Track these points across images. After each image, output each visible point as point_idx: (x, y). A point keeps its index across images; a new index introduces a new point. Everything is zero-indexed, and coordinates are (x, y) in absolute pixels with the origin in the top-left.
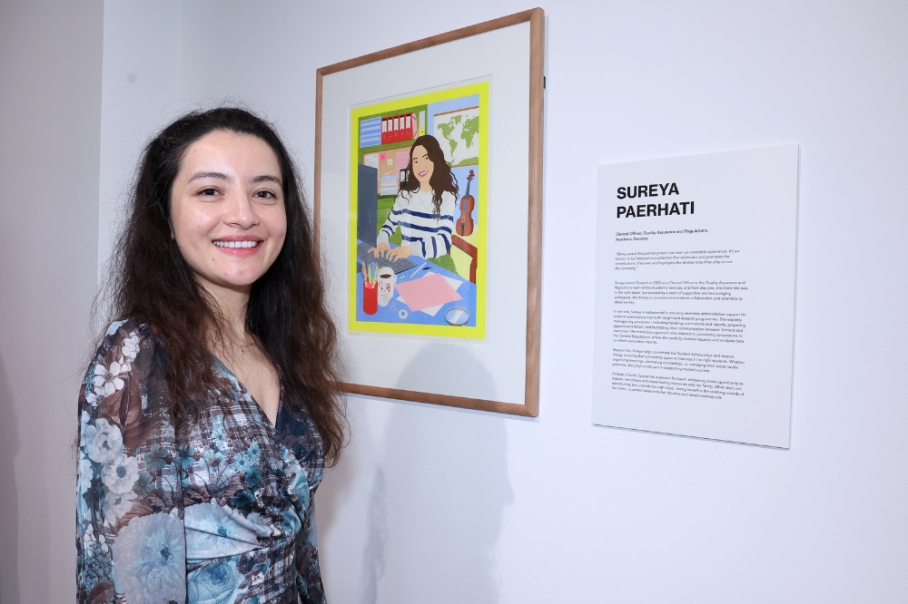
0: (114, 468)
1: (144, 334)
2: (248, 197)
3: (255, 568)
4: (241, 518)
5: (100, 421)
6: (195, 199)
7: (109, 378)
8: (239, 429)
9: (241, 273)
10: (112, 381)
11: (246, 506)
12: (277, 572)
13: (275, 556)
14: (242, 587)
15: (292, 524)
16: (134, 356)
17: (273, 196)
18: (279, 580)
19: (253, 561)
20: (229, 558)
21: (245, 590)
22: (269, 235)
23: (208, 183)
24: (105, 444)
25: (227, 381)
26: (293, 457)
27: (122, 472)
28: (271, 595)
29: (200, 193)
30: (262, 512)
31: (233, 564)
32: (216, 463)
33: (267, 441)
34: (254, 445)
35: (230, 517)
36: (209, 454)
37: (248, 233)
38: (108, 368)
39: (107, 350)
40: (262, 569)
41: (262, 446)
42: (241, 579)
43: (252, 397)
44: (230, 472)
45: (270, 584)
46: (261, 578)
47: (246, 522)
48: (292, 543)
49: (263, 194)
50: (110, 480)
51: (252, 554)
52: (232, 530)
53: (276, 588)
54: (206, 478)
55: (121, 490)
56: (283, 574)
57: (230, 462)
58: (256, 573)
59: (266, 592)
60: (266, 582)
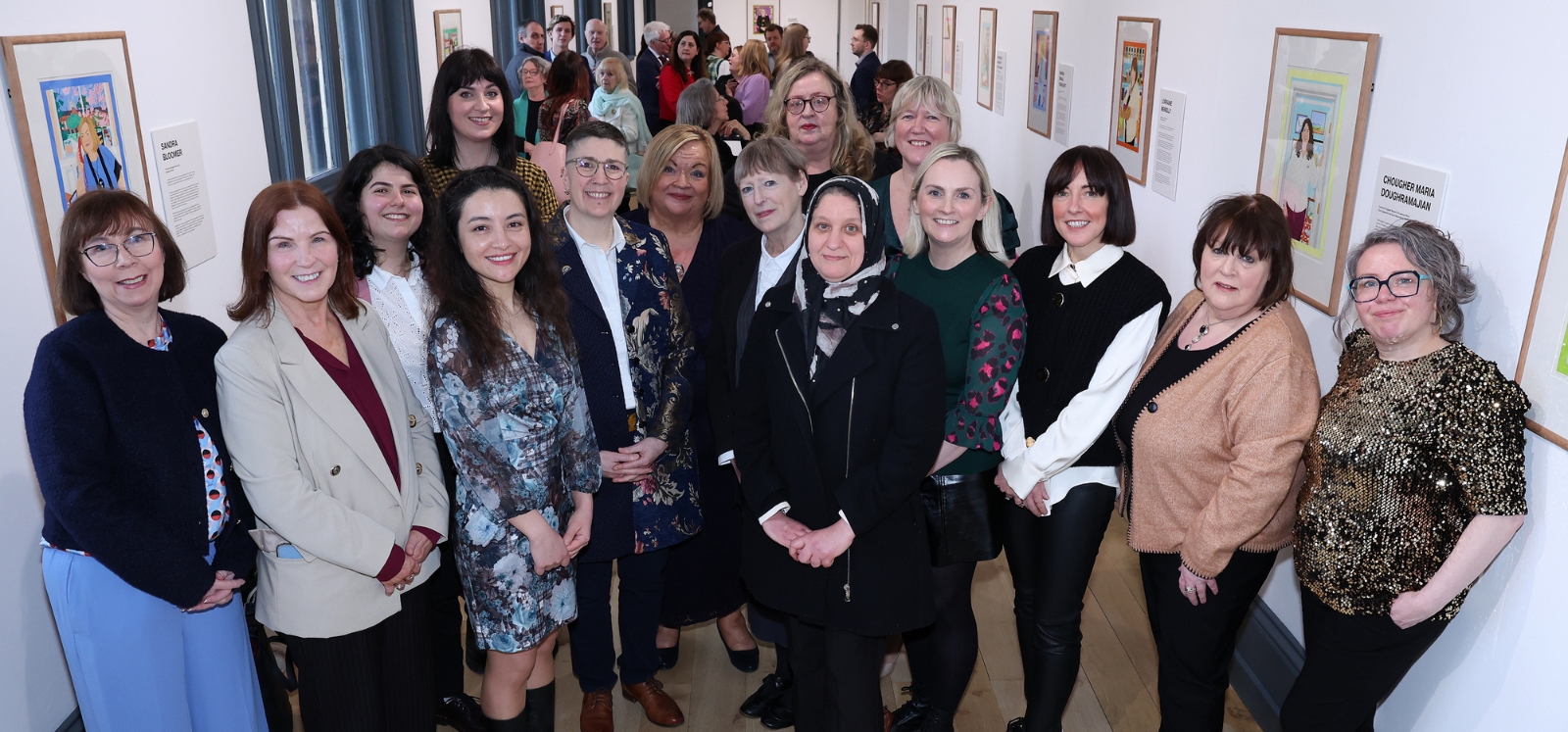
0: (464, 396)
1: (457, 326)
2: (504, 228)
3: (528, 446)
4: (519, 419)
5: (447, 375)
6: (473, 234)
7: (444, 352)
8: (513, 371)
9: (504, 275)
10: (445, 354)
11: (521, 413)
12: (542, 449)
13: (540, 440)
14: (522, 457)
15: (551, 422)
16: (456, 339)
17: (520, 224)
18: (544, 453)
19: (526, 443)
20: (513, 441)
21: (524, 458)
22: (520, 249)
23: (480, 223)
24: (455, 385)
25: (505, 343)
26: (551, 379)
27: (469, 398)
28: (539, 462)
29: (475, 229)
30: (530, 415)
31: (515, 444)
32: (502, 391)
33: (530, 375)
34: (522, 379)
35: (513, 419)
36: (498, 386)
37: (507, 252)
38: (442, 347)
39: (435, 337)
40: (533, 447)
41: (527, 379)
42: (521, 452)
43: (522, 349)
44: (510, 395)
45: (539, 456)
46: (532, 452)
47: (522, 421)
48: (551, 433)
49: (513, 225)
50: (465, 402)
51: (526, 438)
52: (513, 425)
53: (542, 458)
54: (497, 399)
55: (472, 407)
56: (547, 449)
57: (510, 389)
58: (529, 449)
59: (536, 460)
60: (536, 454)
